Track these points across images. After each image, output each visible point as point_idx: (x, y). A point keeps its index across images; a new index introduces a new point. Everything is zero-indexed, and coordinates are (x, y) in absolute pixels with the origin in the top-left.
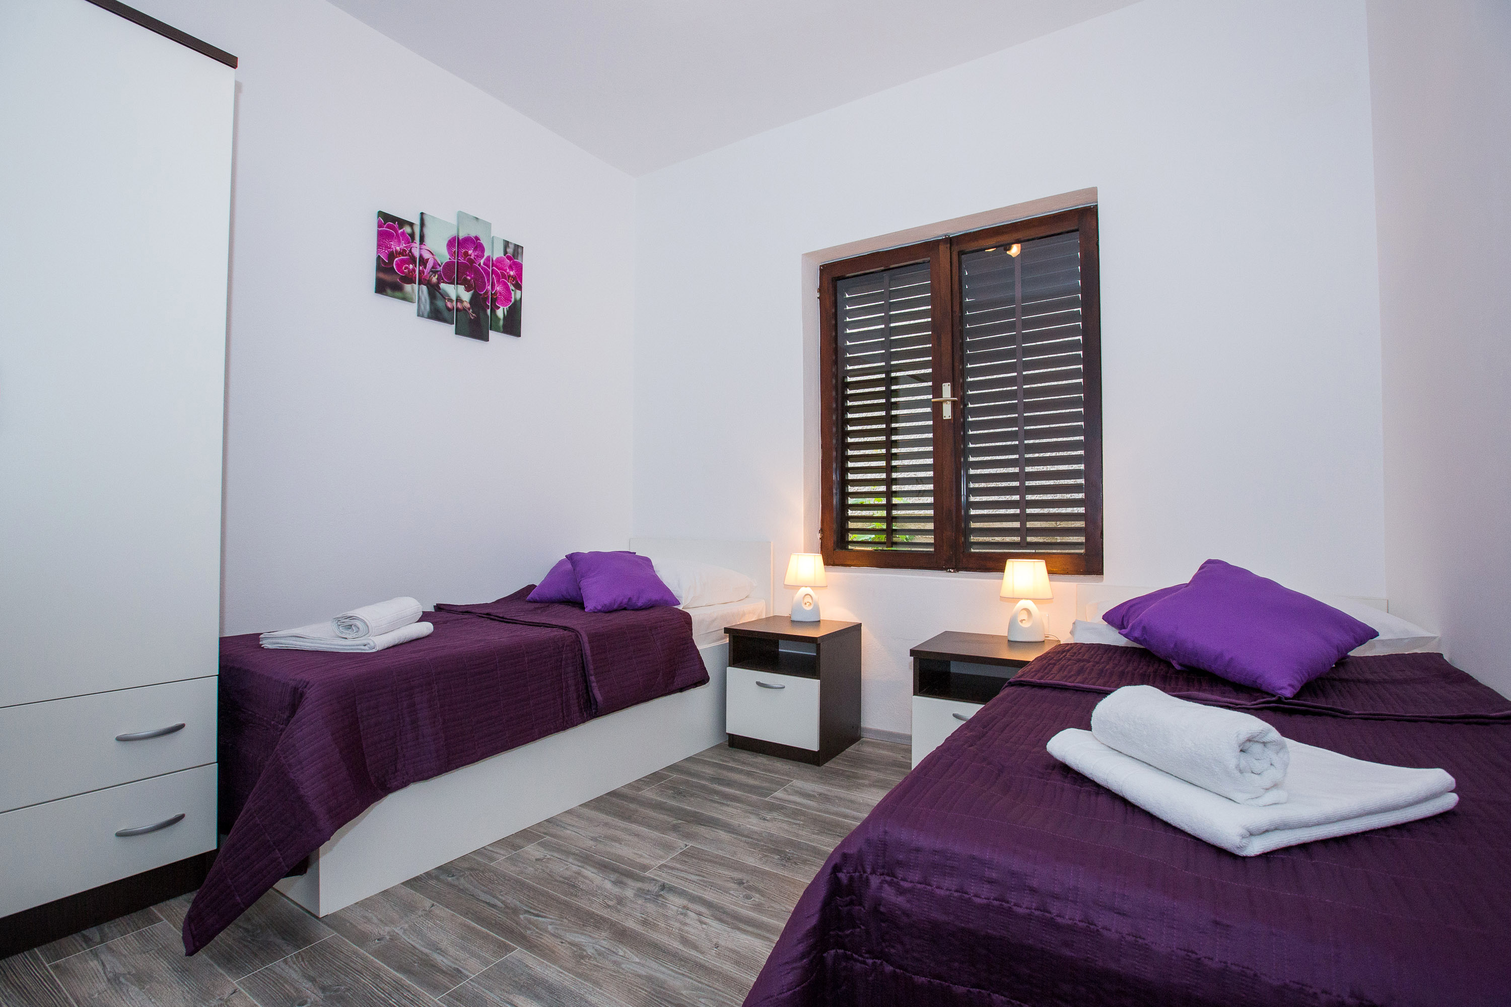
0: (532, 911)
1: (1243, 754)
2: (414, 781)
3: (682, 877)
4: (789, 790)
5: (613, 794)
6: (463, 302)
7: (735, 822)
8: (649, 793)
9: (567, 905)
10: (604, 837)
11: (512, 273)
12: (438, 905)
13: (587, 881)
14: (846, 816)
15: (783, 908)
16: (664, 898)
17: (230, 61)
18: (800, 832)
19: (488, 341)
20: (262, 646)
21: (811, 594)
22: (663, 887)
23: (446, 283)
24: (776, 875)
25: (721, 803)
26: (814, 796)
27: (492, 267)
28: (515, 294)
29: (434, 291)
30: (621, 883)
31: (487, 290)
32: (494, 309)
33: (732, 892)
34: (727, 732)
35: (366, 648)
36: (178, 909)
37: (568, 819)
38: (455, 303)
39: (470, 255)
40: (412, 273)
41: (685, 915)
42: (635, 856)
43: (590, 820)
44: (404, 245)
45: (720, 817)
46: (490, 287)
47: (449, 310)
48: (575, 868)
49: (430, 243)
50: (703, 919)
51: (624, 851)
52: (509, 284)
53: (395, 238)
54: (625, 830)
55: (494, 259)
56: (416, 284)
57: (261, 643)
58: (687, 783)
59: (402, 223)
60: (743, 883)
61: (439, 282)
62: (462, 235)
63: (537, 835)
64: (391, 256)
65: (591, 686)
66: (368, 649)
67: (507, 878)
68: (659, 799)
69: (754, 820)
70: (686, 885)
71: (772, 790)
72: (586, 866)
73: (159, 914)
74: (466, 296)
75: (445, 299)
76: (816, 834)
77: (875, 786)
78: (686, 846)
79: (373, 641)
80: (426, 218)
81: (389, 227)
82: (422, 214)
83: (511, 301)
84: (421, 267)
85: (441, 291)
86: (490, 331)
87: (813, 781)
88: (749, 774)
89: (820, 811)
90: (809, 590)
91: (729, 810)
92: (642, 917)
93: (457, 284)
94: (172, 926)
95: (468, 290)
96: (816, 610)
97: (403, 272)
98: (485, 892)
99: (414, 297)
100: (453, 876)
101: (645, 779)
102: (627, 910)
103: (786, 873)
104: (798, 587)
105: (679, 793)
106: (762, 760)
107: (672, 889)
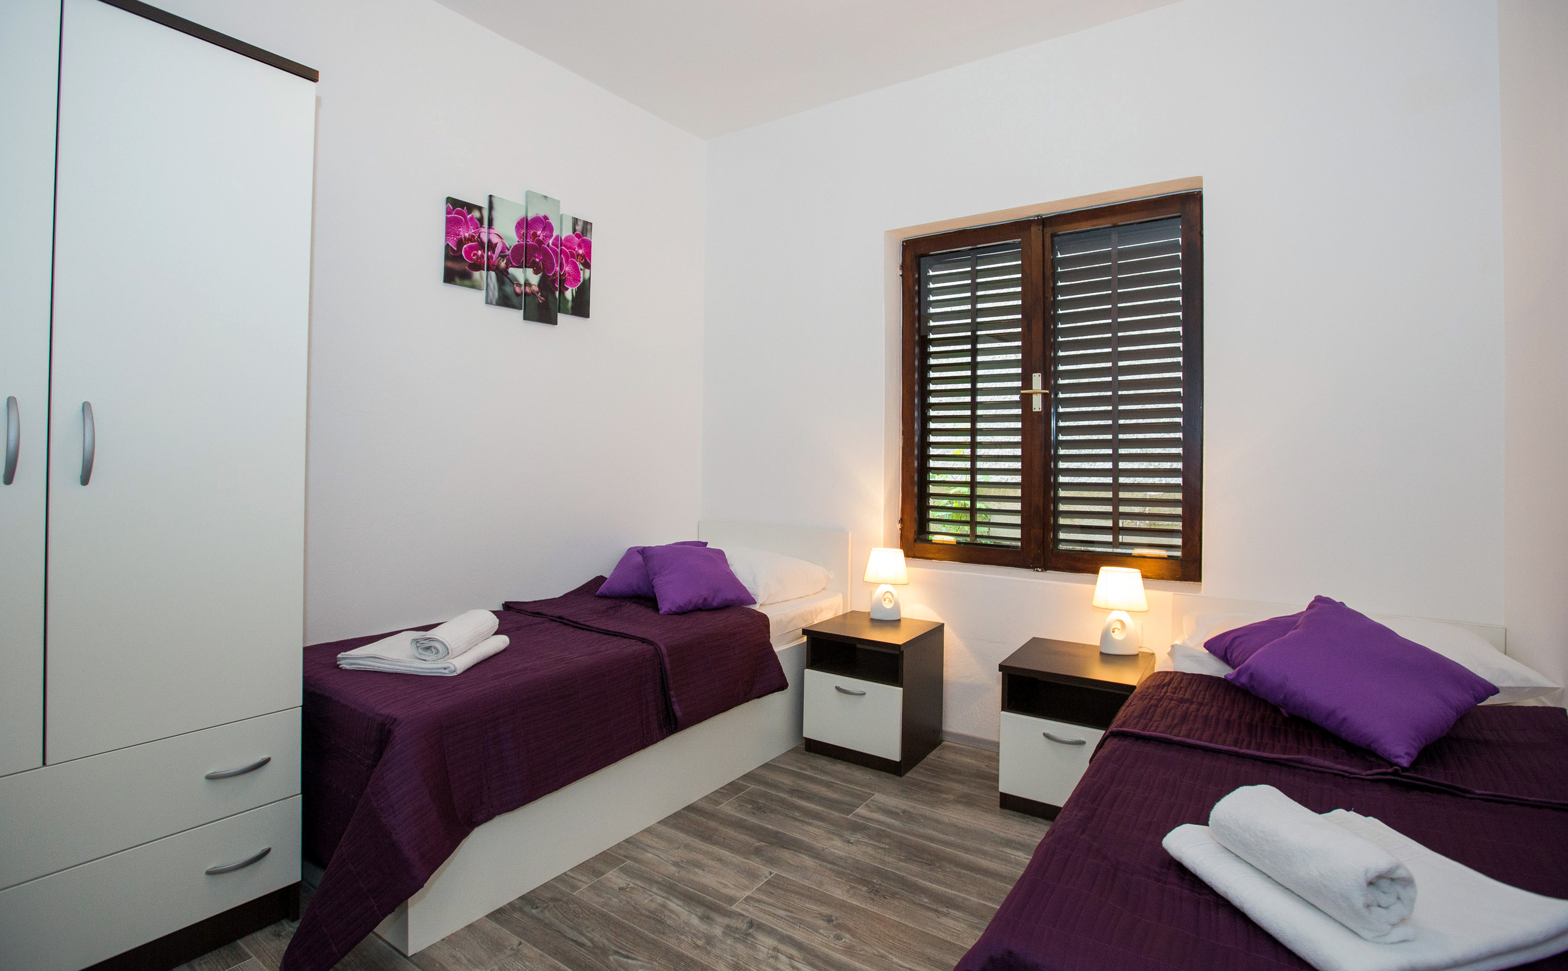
0: (621, 951)
1: (1371, 888)
2: (500, 813)
3: (769, 912)
4: (871, 806)
5: (690, 808)
6: (532, 285)
7: (819, 845)
8: (727, 808)
9: (654, 943)
10: (686, 862)
11: (581, 252)
12: (526, 943)
13: (674, 916)
14: (932, 839)
15: (875, 952)
16: (753, 937)
17: (311, 75)
18: (887, 859)
19: (557, 324)
20: (340, 666)
21: (890, 591)
22: (751, 924)
23: (515, 267)
24: (864, 910)
25: (802, 821)
26: (898, 814)
27: (561, 246)
28: (584, 273)
29: (503, 276)
30: (708, 918)
31: (555, 271)
32: (563, 290)
33: (821, 931)
34: (804, 736)
35: (446, 671)
36: (265, 944)
37: (647, 840)
38: (523, 287)
39: (539, 236)
40: (480, 259)
41: (776, 958)
42: (720, 886)
43: (669, 840)
44: (473, 231)
45: (803, 838)
46: (558, 268)
47: (518, 295)
48: (660, 900)
49: (498, 227)
50: (796, 964)
51: (707, 879)
52: (578, 263)
53: (464, 224)
54: (706, 853)
55: (563, 238)
56: (484, 270)
57: (338, 663)
58: (765, 795)
59: (471, 207)
60: (832, 921)
61: (507, 267)
62: (531, 216)
63: (618, 859)
64: (460, 243)
65: (670, 701)
66: (448, 672)
67: (591, 911)
68: (739, 815)
69: (837, 842)
70: (775, 922)
71: (853, 806)
72: (671, 897)
73: (247, 950)
74: (534, 279)
75: (514, 284)
76: (902, 861)
77: (959, 802)
78: (771, 874)
79: (453, 665)
80: (494, 200)
81: (458, 213)
82: (491, 196)
83: (580, 281)
84: (489, 253)
85: (509, 276)
86: (558, 314)
87: (896, 795)
88: (829, 785)
89: (905, 832)
90: (889, 588)
91: (811, 829)
92: (733, 960)
93: (526, 267)
94: (261, 963)
95: (536, 273)
96: (897, 608)
97: (471, 259)
98: (572, 928)
99: (482, 285)
100: (537, 908)
101: (723, 791)
102: (717, 951)
103: (875, 909)
104: (877, 584)
105: (759, 809)
106: (840, 768)
107: (761, 927)
